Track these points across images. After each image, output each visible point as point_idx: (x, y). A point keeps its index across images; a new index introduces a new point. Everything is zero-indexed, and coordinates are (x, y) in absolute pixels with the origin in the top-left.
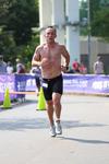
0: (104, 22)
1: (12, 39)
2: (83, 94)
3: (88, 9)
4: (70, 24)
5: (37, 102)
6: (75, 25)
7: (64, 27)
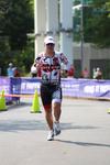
0: (97, 29)
1: (7, 44)
2: (76, 98)
3: (81, 17)
4: (63, 30)
5: (31, 105)
6: (68, 31)
7: (58, 33)
